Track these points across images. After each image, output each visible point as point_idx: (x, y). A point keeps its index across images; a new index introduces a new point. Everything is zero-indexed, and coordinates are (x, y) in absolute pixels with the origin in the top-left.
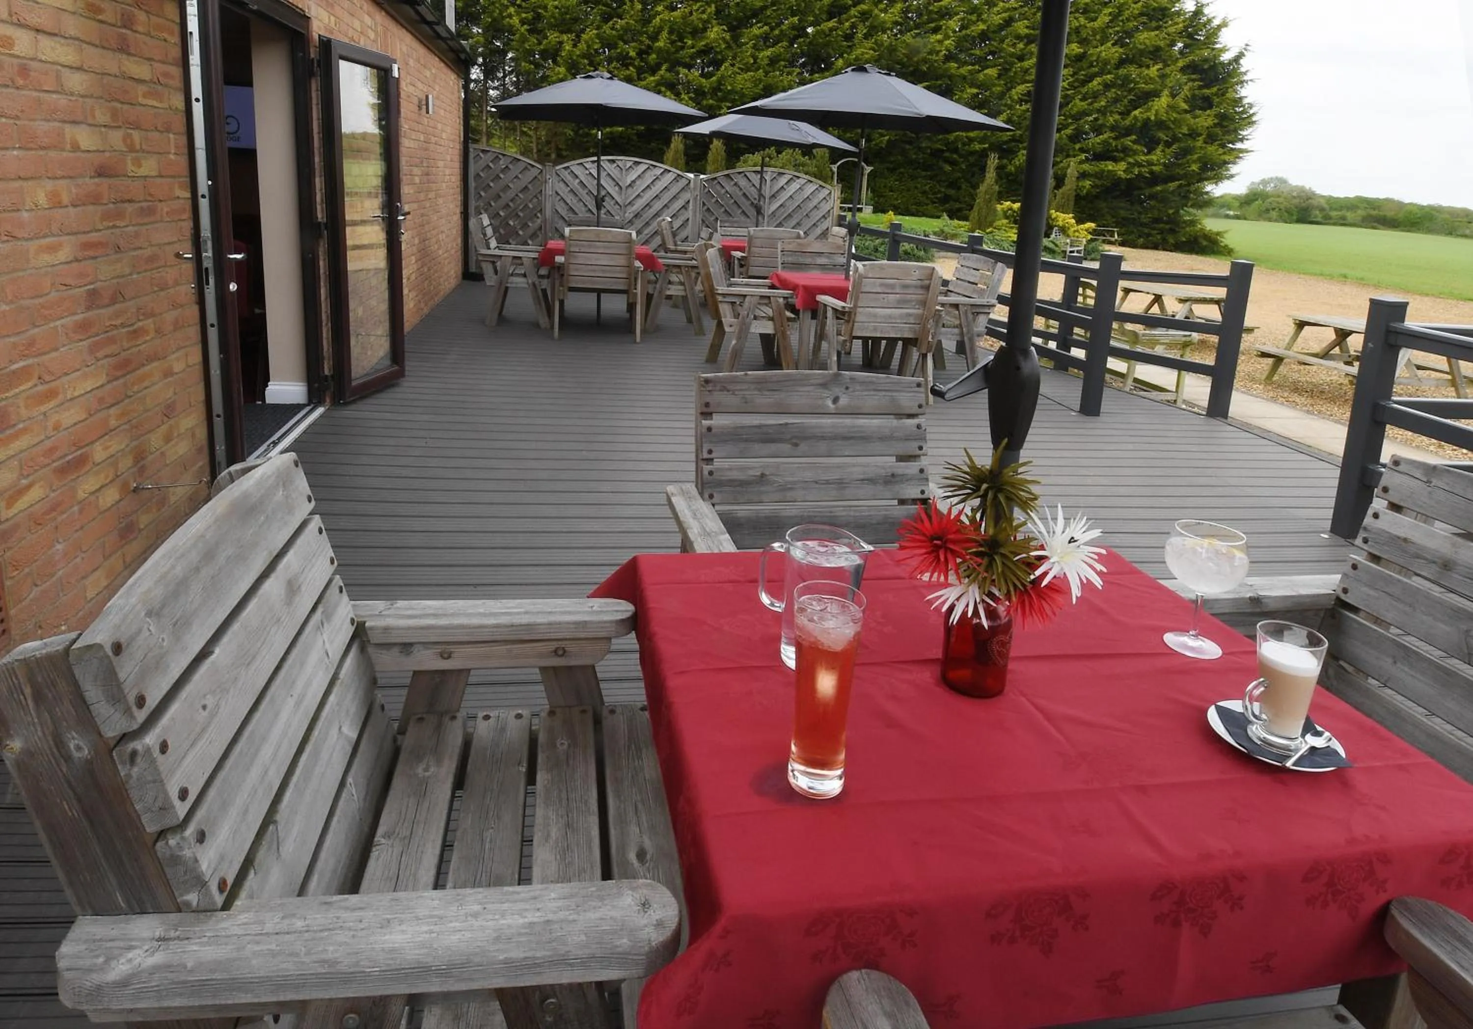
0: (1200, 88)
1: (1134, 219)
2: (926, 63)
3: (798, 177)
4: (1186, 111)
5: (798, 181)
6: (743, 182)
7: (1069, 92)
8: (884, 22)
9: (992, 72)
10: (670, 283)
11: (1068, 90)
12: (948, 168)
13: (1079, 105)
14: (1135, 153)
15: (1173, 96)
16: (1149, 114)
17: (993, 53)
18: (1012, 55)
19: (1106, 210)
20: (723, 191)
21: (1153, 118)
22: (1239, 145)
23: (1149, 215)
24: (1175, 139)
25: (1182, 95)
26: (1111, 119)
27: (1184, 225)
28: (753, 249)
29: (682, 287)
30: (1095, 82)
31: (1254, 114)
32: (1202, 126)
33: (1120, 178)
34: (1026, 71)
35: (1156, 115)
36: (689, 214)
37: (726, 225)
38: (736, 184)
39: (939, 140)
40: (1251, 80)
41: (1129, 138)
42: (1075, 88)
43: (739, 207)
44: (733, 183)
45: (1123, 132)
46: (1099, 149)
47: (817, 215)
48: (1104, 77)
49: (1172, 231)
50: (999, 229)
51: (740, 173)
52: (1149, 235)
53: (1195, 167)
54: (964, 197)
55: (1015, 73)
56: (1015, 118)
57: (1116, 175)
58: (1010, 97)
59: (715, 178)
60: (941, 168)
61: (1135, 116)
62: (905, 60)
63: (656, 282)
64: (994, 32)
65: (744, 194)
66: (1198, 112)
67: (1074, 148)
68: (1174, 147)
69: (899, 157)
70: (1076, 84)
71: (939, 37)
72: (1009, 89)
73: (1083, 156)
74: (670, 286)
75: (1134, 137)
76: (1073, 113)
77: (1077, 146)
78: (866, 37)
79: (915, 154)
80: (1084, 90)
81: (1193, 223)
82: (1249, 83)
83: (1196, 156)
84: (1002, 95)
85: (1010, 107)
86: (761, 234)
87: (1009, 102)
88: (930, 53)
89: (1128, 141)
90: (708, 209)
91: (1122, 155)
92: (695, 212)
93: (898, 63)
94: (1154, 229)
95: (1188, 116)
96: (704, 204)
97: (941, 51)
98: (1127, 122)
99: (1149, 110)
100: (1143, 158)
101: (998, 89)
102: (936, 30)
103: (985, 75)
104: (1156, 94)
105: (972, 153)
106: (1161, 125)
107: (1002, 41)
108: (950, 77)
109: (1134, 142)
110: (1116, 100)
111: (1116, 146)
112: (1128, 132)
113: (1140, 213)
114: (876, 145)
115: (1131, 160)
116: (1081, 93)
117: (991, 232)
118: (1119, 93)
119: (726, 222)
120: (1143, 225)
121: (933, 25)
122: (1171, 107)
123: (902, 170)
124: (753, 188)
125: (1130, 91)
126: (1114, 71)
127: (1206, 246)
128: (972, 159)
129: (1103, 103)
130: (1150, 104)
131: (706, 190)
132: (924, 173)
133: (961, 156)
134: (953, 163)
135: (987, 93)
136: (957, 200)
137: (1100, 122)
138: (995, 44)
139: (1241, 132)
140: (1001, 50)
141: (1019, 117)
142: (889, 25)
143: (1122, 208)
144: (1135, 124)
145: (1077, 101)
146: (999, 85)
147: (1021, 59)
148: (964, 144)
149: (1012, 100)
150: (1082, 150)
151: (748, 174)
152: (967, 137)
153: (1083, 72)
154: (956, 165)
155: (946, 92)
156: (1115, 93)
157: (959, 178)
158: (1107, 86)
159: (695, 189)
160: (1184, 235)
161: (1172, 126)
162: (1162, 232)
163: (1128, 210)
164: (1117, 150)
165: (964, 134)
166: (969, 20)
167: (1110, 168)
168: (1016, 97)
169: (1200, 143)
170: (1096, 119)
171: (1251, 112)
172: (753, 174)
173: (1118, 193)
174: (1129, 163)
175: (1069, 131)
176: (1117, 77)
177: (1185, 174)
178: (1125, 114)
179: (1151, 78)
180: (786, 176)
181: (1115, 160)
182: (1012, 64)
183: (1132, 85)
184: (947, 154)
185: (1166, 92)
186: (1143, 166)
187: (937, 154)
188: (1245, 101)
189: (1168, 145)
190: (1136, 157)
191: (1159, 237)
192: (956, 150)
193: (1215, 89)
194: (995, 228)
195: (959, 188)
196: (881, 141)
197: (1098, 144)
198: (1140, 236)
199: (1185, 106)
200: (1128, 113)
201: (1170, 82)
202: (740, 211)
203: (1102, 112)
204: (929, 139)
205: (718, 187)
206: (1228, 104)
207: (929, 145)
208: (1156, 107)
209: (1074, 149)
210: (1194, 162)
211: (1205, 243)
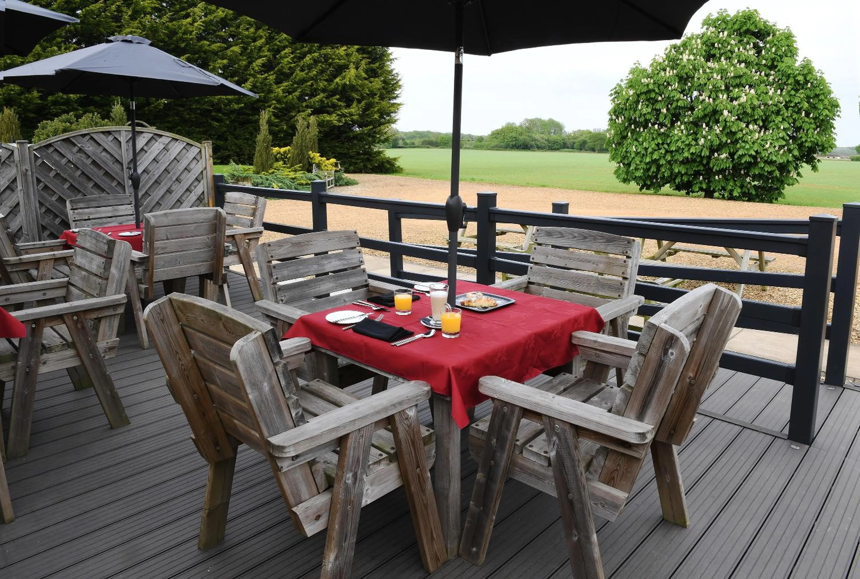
0: (370, 63)
1: (345, 154)
2: (184, 41)
3: (161, 136)
4: (365, 79)
5: (160, 140)
6: (89, 148)
7: (292, 65)
8: (144, 8)
9: (236, 49)
10: (46, 349)
11: (291, 63)
12: (216, 124)
13: (299, 74)
14: (340, 108)
15: (357, 68)
16: (345, 81)
17: (233, 36)
18: (248, 37)
19: (328, 149)
20: (64, 161)
21: (348, 83)
22: (395, 101)
23: (354, 150)
24: (363, 98)
25: (361, 68)
26: (321, 84)
27: (375, 155)
28: (157, 244)
29: (70, 352)
30: (307, 58)
31: (400, 80)
32: (376, 88)
33: (335, 126)
34: (260, 49)
35: (349, 81)
36: (19, 196)
37: (81, 205)
38: (80, 150)
39: (207, 102)
40: (396, 59)
41: (335, 97)
42: (295, 63)
43: (89, 179)
44: (75, 149)
45: (331, 93)
46: (317, 105)
47: (189, 179)
48: (313, 55)
49: (368, 160)
50: (278, 170)
51: (84, 136)
52: (355, 163)
53: (376, 116)
54: (231, 146)
55: (252, 50)
56: (258, 84)
57: (332, 123)
58: (253, 69)
59: (50, 145)
60: (210, 125)
61: (337, 83)
62: (167, 39)
63: (14, 357)
64: (231, 20)
65: (94, 162)
66: (372, 79)
67: (302, 105)
68: (363, 102)
69: (176, 118)
70: (295, 60)
71: (189, 20)
72: (250, 63)
73: (309, 111)
74: (45, 356)
75: (338, 96)
76: (297, 80)
77: (304, 104)
78: (133, 18)
79: (188, 114)
80: (301, 64)
81: (379, 153)
82: (395, 60)
83: (376, 109)
84: (247, 67)
85: (254, 76)
86: (166, 221)
87: (252, 72)
88: (185, 33)
89: (334, 99)
90: (46, 188)
91: (332, 110)
92: (27, 194)
93: (161, 42)
94: (357, 159)
95: (366, 82)
96: (39, 181)
97: (193, 31)
98: (333, 86)
99: (344, 78)
100: (346, 111)
101: (244, 63)
102: (187, 16)
103: (232, 51)
104: (346, 67)
105: (233, 111)
106: (353, 88)
107: (238, 27)
108: (205, 52)
109: (338, 100)
110: (322, 72)
111: (328, 103)
112: (333, 93)
113: (348, 149)
114: (155, 107)
115: (339, 113)
116: (300, 66)
117: (273, 173)
118: (324, 66)
119: (79, 201)
120: (352, 157)
121: (184, 13)
122: (357, 76)
123: (179, 128)
124: (104, 154)
125: (330, 65)
126: (318, 51)
127: (389, 168)
128: (233, 117)
129: (315, 73)
130: (344, 74)
131: (40, 161)
132: (197, 130)
133: (224, 114)
134: (218, 120)
135: (236, 66)
136: (226, 149)
137: (315, 86)
138: (233, 29)
139: (396, 92)
140: (240, 33)
141: (261, 83)
142: (149, 10)
143: (337, 147)
144: (338, 88)
145: (298, 72)
146: (244, 60)
147: (255, 40)
148: (226, 105)
149: (255, 71)
150: (307, 107)
151: (95, 136)
152: (226, 99)
153: (298, 51)
154: (222, 122)
155: (204, 65)
156: (321, 66)
157: (226, 132)
158: (316, 61)
159: (22, 160)
160: (376, 162)
161: (360, 89)
162: (363, 160)
163: (341, 148)
164: (329, 106)
165: (224, 97)
166: (210, 10)
167: (328, 118)
168: (257, 68)
169: (377, 99)
170: (312, 85)
171: (398, 79)
172: (102, 136)
173: (333, 136)
174: (338, 115)
175: (297, 93)
176: (321, 55)
177: (371, 121)
178: (330, 81)
179: (342, 56)
180: (144, 135)
181: (330, 113)
182: (248, 44)
183: (331, 61)
184: (214, 114)
185: (352, 66)
186: (347, 116)
187: (205, 113)
188: (394, 72)
189: (359, 101)
190: (342, 110)
191: (362, 164)
192: (219, 110)
193: (377, 64)
194: (275, 169)
195: (226, 140)
196: (159, 104)
197: (318, 102)
198: (350, 165)
199: (364, 75)
200: (332, 81)
201: (353, 59)
202: (91, 185)
203: (314, 79)
204: (198, 102)
205: (56, 157)
206: (386, 73)
207: (198, 106)
208: (349, 76)
209: (303, 107)
210: (375, 113)
211: (388, 166)
